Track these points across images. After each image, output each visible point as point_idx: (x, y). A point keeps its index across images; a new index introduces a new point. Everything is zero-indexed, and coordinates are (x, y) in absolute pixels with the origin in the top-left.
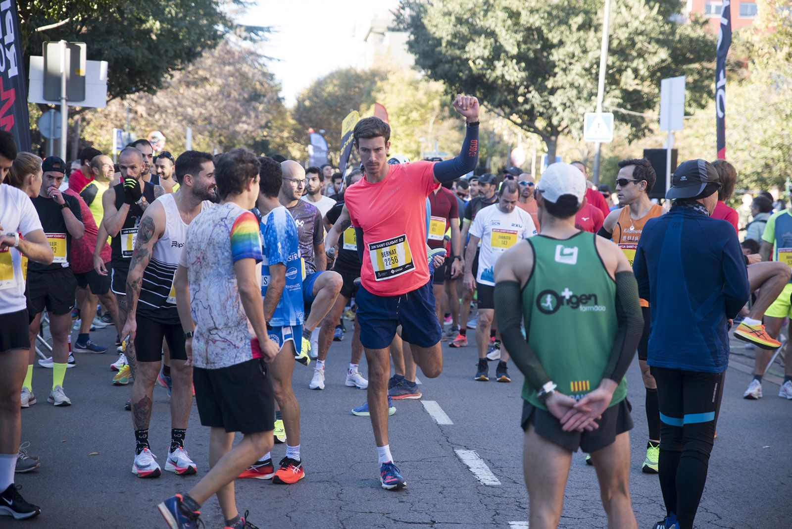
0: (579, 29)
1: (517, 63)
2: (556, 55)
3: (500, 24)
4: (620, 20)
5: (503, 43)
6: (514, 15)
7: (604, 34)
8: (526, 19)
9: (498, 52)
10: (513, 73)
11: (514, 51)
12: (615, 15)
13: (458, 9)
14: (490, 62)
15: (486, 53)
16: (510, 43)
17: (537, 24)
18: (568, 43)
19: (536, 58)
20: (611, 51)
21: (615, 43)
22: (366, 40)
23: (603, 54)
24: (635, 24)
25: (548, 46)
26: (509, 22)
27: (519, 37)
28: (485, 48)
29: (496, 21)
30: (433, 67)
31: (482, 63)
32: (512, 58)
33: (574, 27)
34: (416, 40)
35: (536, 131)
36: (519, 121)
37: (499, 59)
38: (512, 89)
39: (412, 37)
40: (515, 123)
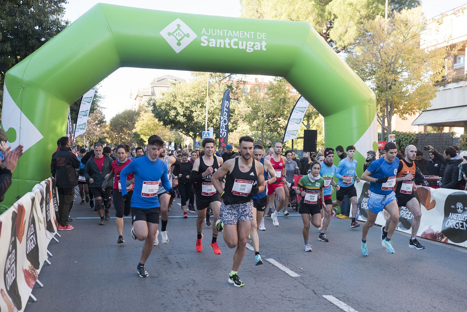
0: (201, 107)
1: (183, 117)
2: (194, 114)
3: (178, 106)
4: (211, 105)
5: (179, 111)
6: (182, 104)
7: (207, 109)
8: (186, 105)
9: (178, 114)
10: (182, 119)
11: (182, 114)
12: (209, 104)
13: (166, 102)
14: (176, 116)
15: (174, 114)
16: (181, 111)
17: (188, 106)
18: (197, 112)
19: (189, 115)
20: (209, 113)
21: (210, 111)
22: (135, 99)
23: (207, 114)
24: (215, 107)
25: (192, 112)
26: (181, 106)
27: (184, 110)
28: (174, 113)
29: (177, 105)
30: (160, 118)
31: (173, 117)
32: (182, 116)
33: (199, 107)
34: (154, 110)
35: (190, 136)
36: (185, 133)
37: (178, 116)
38: (183, 124)
39: (153, 109)
40: (184, 134)
